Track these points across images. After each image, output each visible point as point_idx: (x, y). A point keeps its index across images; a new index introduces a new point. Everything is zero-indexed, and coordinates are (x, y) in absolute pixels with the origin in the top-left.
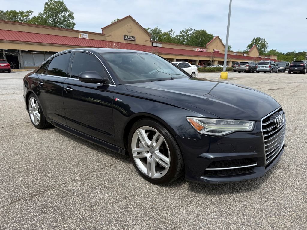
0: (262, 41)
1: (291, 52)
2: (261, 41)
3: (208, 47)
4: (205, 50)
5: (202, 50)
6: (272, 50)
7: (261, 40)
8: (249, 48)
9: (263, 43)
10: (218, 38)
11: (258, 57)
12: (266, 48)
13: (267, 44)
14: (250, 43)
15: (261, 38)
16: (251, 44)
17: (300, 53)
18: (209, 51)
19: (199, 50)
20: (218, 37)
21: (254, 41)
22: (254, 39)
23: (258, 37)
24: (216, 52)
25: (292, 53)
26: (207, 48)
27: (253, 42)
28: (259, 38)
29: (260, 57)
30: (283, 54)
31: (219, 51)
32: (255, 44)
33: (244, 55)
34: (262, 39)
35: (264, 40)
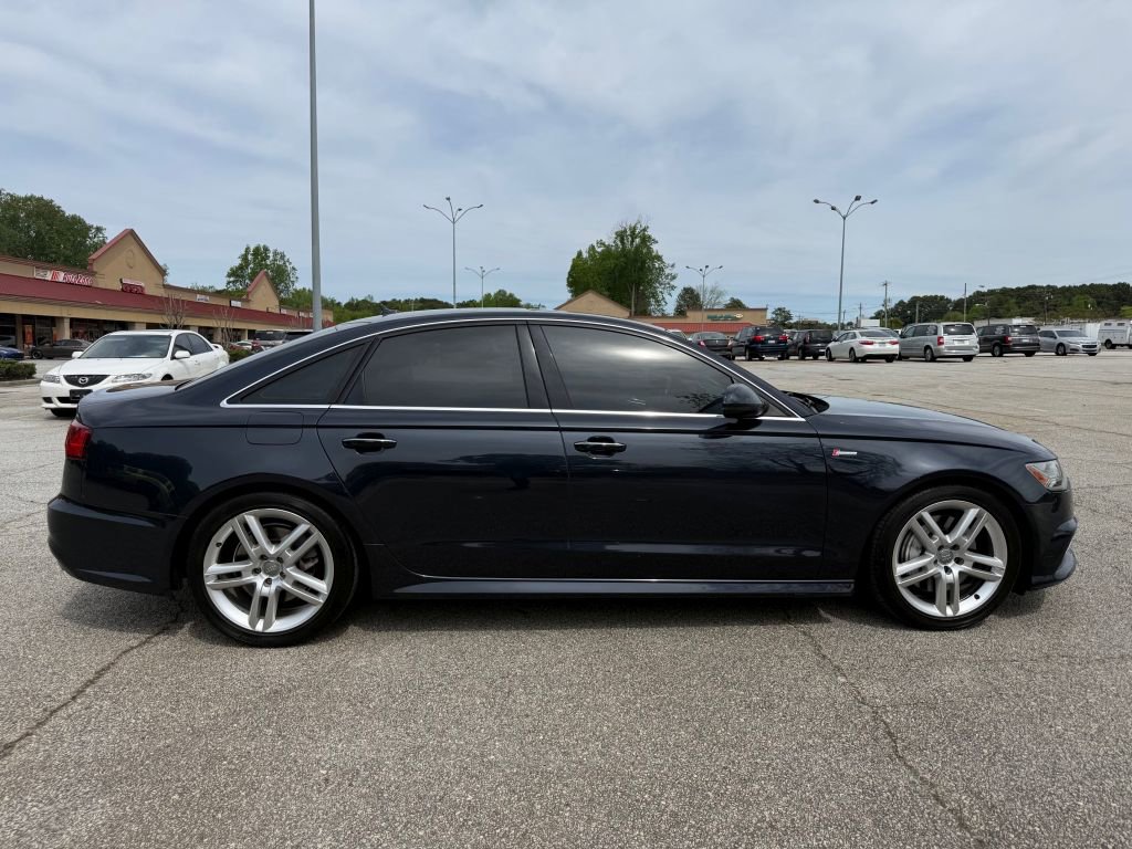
0: (275, 260)
1: (360, 299)
2: (271, 258)
3: (95, 270)
4: (84, 280)
5: (72, 278)
6: (304, 289)
7: (271, 255)
8: (232, 279)
9: (279, 266)
10: (130, 238)
11: (278, 312)
12: (293, 282)
13: (294, 269)
14: (237, 262)
15: (271, 250)
16: (241, 268)
17: (384, 303)
18: (102, 283)
19: (61, 279)
20: (131, 234)
21: (250, 257)
22: (247, 249)
23: (262, 245)
24: (129, 290)
25: (364, 301)
26: (93, 274)
27: (244, 258)
28: (266, 249)
29: (284, 312)
30: (339, 303)
31: (142, 284)
32: (252, 266)
33: (234, 303)
34: (275, 253)
35: (283, 257)
